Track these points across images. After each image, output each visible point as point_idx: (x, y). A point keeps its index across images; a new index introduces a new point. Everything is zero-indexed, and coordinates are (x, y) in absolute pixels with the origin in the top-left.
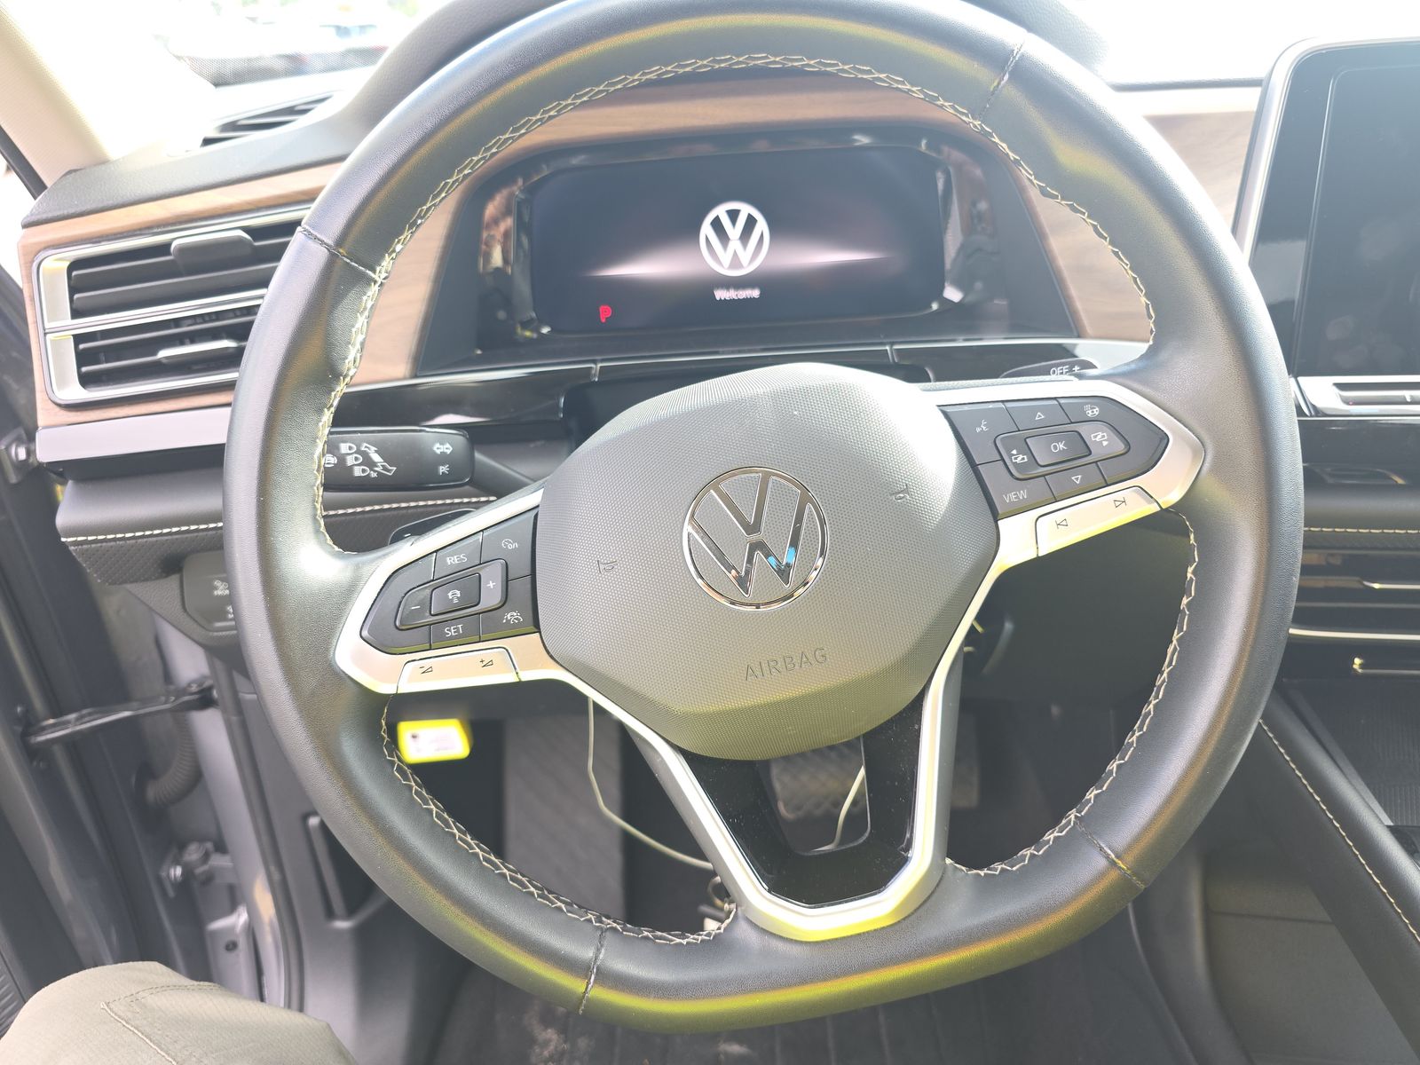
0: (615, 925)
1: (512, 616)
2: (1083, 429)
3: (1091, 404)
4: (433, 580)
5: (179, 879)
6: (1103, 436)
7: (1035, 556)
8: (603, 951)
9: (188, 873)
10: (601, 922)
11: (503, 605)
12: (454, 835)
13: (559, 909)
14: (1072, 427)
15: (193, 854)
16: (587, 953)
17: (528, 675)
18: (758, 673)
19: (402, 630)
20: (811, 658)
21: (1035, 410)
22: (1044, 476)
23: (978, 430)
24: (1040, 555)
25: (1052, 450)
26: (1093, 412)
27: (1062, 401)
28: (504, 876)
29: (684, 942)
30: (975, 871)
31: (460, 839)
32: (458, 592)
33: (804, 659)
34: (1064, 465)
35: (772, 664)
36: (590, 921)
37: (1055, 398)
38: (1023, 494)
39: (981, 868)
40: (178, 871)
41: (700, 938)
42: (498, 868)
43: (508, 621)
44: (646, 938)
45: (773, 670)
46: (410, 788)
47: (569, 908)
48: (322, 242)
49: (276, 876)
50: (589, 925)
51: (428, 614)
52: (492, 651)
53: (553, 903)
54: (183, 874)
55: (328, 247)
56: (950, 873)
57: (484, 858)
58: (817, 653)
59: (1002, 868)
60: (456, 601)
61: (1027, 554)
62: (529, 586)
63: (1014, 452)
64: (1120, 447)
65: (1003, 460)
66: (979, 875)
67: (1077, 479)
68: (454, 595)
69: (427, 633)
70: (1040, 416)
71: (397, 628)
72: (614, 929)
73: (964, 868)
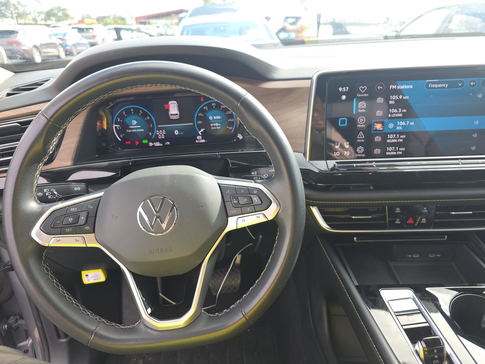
0: (104, 321)
1: (87, 228)
2: (252, 196)
3: (255, 190)
4: (65, 215)
5: (6, 329)
6: (256, 199)
7: (236, 228)
8: (98, 328)
9: (10, 327)
10: (100, 320)
11: (85, 224)
12: (60, 289)
13: (88, 314)
14: (249, 195)
15: (12, 320)
16: (93, 328)
17: (89, 245)
18: (153, 253)
19: (53, 228)
20: (168, 250)
21: (242, 189)
22: (241, 207)
23: (227, 192)
24: (237, 228)
25: (243, 200)
26: (255, 192)
27: (249, 188)
28: (73, 303)
29: (124, 328)
30: (210, 315)
31: (61, 291)
32: (72, 219)
33: (166, 250)
34: (246, 205)
35: (157, 250)
36: (97, 319)
37: (248, 187)
38: (235, 211)
39: (212, 314)
40: (6, 326)
41: (129, 327)
42: (72, 301)
43: (86, 229)
44: (113, 325)
45: (157, 252)
46: (49, 274)
47: (91, 314)
48: (46, 117)
49: (40, 325)
50: (96, 320)
51: (62, 224)
52: (79, 237)
53: (86, 312)
54: (7, 327)
55: (47, 119)
56: (202, 314)
57: (68, 297)
58: (170, 249)
59: (217, 315)
60: (71, 221)
61: (234, 228)
62: (94, 220)
63: (234, 200)
64: (260, 203)
65: (231, 201)
66: (211, 316)
67: (248, 209)
68: (71, 220)
69: (60, 230)
70: (243, 191)
71: (52, 227)
72: (104, 322)
73: (207, 314)
